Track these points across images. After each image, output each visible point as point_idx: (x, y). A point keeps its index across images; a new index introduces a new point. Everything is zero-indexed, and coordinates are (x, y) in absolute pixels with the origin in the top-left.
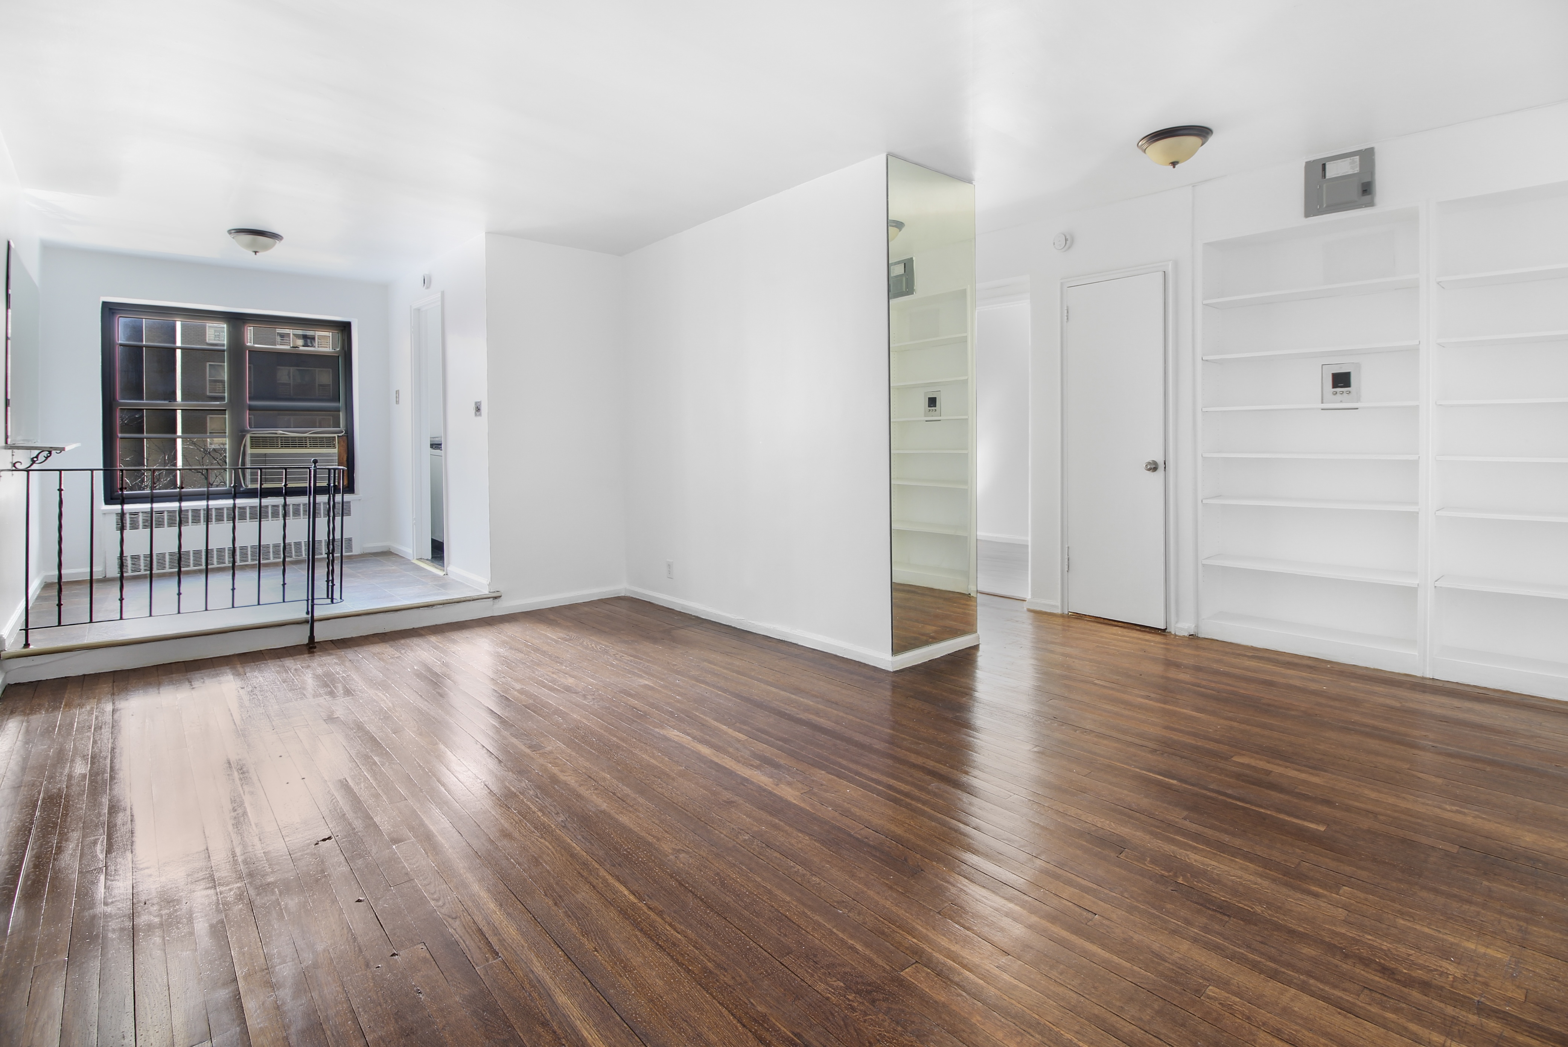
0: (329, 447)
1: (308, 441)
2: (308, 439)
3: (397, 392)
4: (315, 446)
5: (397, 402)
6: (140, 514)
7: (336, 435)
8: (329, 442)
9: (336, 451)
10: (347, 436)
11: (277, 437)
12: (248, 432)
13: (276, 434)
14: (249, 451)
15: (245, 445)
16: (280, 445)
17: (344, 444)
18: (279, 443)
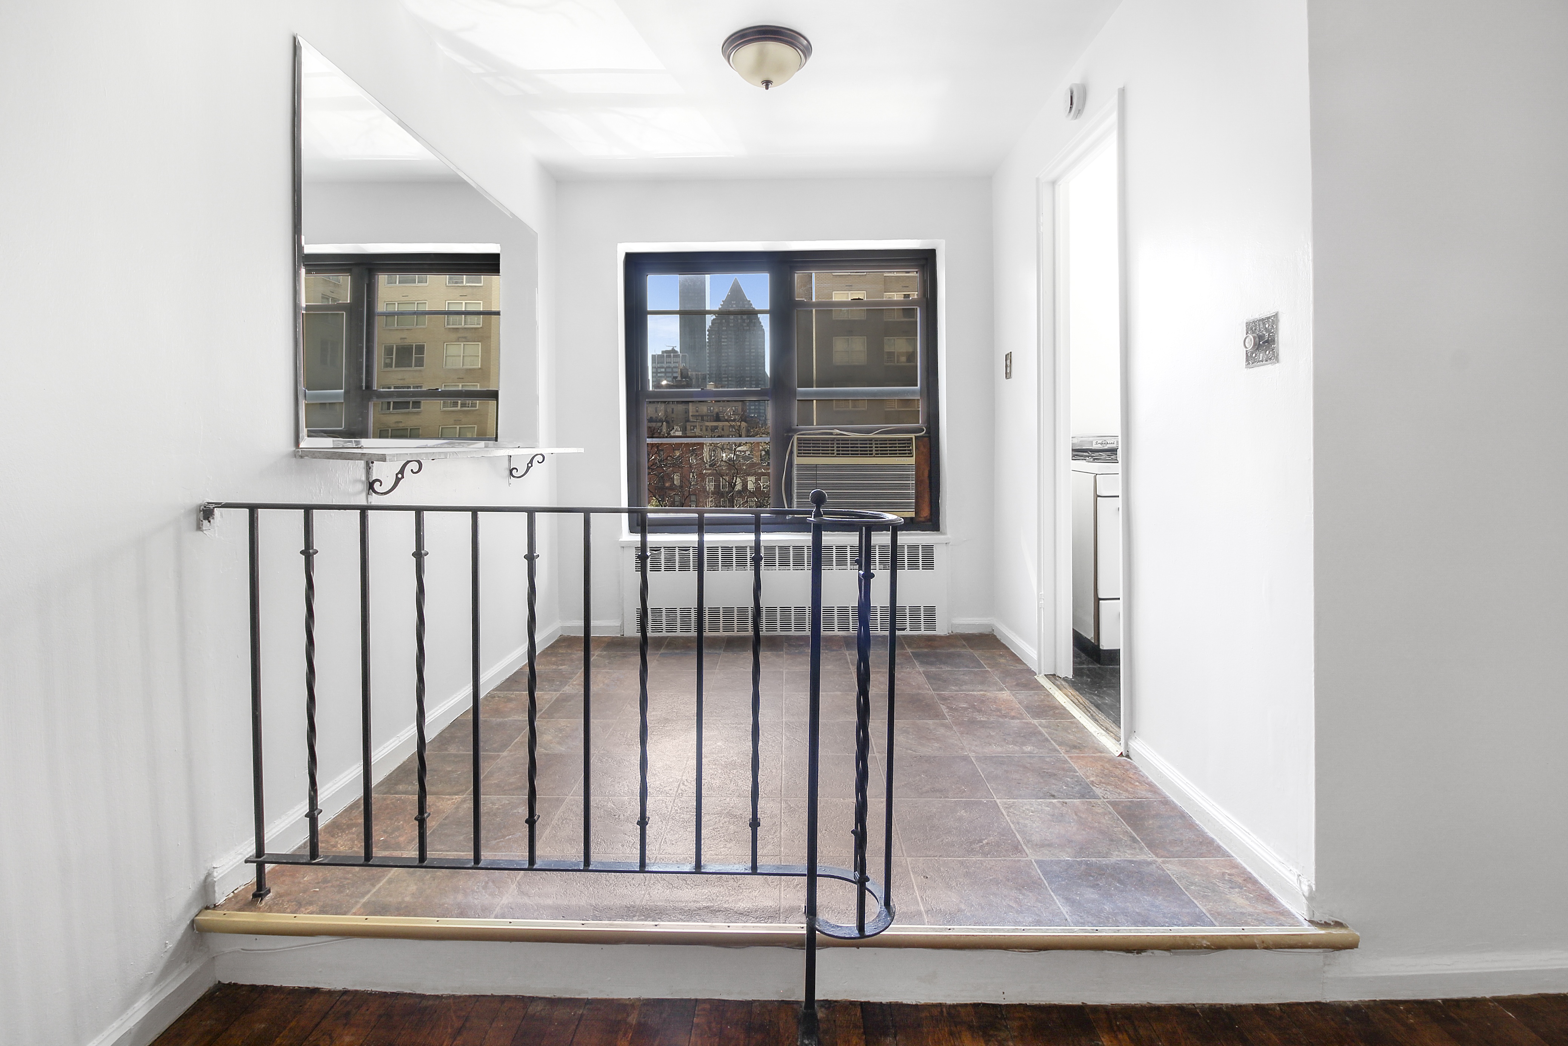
0: (902, 455)
1: (874, 446)
2: (873, 442)
3: (1009, 357)
4: (883, 454)
5: (1008, 375)
6: (663, 550)
7: (913, 436)
8: (900, 448)
9: (912, 461)
10: (930, 437)
11: (833, 440)
12: (796, 431)
13: (831, 434)
14: (797, 461)
15: (791, 452)
16: (835, 452)
17: (925, 450)
18: (835, 448)
